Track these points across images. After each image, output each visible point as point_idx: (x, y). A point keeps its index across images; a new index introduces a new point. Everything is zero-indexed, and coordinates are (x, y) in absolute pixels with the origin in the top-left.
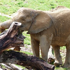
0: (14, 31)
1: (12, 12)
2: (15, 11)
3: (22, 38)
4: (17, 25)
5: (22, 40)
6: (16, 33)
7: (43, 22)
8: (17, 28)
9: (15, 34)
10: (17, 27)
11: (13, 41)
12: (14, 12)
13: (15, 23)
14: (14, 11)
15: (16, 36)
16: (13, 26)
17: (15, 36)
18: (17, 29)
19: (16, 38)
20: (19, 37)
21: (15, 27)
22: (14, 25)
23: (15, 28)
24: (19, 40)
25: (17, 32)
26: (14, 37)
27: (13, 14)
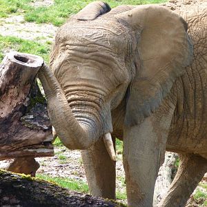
0: (13, 91)
1: (4, 10)
2: (18, 5)
5: (45, 131)
6: (19, 99)
8: (24, 77)
9: (15, 103)
10: (26, 76)
11: (6, 131)
12: (13, 11)
13: (16, 57)
14: (15, 7)
15: (20, 110)
16: (7, 68)
17: (14, 112)
18: (23, 82)
19: (20, 121)
20: (31, 117)
21: (15, 75)
22: (13, 67)
23: (18, 77)
24: (31, 129)
25: (22, 96)
26: (11, 115)
27: (7, 20)
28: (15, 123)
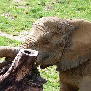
0: (24, 68)
1: (19, 28)
2: (26, 26)
3: (40, 82)
4: (30, 55)
5: (39, 87)
6: (26, 72)
7: (87, 42)
9: (24, 74)
10: (30, 60)
12: (23, 29)
13: (25, 51)
14: (24, 27)
17: (24, 78)
18: (29, 64)
19: (27, 83)
20: (33, 80)
21: (24, 60)
22: (23, 56)
24: (33, 87)
25: (28, 70)
26: (22, 80)
27: (20, 33)
28: (24, 84)
